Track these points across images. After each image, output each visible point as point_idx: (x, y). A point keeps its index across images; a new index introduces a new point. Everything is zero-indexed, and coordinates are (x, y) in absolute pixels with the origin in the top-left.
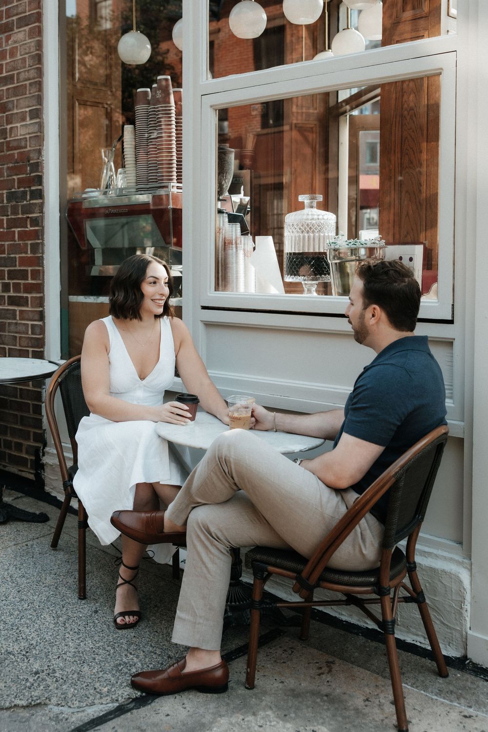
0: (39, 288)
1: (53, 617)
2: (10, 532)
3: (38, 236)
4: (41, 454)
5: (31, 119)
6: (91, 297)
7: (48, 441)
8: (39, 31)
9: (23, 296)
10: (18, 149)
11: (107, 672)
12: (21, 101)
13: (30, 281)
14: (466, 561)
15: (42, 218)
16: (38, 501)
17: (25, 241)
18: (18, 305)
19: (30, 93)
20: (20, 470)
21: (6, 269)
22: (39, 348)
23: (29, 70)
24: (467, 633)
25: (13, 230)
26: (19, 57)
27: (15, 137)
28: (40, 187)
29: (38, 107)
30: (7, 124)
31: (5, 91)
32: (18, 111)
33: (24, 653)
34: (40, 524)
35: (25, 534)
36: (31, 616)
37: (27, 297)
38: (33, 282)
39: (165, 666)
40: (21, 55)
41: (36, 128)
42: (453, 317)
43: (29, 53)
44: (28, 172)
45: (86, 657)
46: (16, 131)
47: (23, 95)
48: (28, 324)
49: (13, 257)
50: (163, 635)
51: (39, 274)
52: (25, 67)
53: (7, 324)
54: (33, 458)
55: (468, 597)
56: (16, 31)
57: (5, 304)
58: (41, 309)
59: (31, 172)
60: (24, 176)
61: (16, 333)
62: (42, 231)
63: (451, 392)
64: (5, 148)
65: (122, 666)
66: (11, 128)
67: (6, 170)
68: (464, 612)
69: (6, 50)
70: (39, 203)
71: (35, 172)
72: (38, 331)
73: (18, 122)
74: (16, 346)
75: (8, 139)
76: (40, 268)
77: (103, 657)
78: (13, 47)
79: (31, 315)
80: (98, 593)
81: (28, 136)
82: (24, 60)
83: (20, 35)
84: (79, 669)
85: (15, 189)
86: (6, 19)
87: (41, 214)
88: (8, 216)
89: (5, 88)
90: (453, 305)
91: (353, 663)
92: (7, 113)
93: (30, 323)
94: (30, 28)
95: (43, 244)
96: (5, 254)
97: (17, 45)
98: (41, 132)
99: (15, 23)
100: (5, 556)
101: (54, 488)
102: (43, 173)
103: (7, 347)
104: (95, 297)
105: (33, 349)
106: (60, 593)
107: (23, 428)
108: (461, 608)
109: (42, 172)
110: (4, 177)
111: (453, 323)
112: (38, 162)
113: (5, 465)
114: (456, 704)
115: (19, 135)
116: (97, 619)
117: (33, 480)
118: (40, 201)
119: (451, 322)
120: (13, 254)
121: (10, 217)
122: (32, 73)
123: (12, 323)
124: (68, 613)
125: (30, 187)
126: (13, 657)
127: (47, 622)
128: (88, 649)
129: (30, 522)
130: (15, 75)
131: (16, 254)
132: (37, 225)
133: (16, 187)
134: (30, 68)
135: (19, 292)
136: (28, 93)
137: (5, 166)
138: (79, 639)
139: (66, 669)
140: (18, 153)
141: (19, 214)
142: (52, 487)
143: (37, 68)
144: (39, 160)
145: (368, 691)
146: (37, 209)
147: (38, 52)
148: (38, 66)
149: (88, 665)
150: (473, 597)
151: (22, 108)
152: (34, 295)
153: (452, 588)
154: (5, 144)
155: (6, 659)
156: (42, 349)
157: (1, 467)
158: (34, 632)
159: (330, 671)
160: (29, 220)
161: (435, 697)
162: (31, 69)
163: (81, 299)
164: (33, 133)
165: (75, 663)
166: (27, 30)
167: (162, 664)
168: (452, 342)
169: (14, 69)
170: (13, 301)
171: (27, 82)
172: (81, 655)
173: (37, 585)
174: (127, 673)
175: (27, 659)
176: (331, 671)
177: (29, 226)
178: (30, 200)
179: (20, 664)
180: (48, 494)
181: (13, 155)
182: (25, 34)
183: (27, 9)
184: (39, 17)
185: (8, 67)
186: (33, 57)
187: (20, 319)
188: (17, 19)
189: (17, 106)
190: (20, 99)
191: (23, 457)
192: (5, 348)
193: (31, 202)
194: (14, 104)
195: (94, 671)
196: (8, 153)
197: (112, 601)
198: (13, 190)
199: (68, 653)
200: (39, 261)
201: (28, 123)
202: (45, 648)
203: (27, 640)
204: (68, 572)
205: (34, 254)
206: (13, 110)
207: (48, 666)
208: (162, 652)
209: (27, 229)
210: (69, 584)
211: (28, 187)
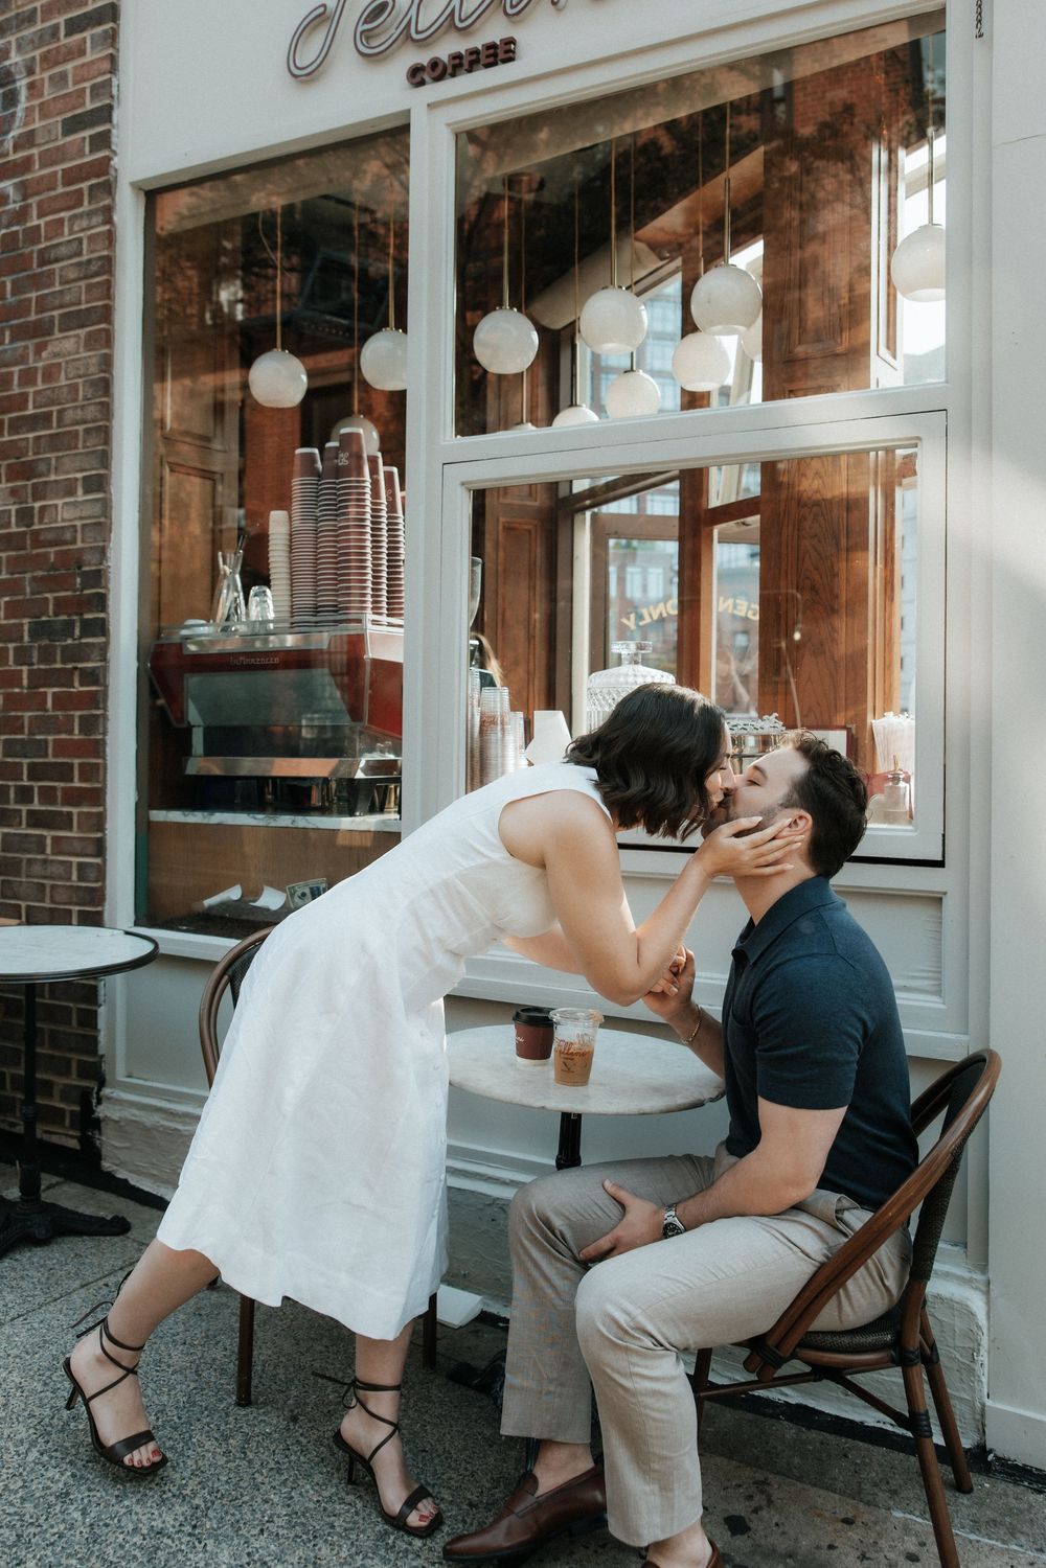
0: (97, 796)
1: (216, 1439)
2: (63, 1259)
3: (98, 703)
4: (94, 1101)
5: (86, 492)
6: (196, 813)
7: (107, 1077)
8: (107, 339)
9: (62, 812)
10: (56, 545)
11: (371, 1555)
12: (66, 460)
13: (77, 784)
14: (978, 1276)
15: (105, 669)
16: (96, 1191)
17: (66, 710)
18: (50, 827)
19: (84, 447)
20: (46, 1132)
21: (26, 761)
22: (94, 906)
23: (84, 406)
24: (983, 1405)
25: (42, 690)
26: (63, 382)
27: (51, 523)
28: (102, 615)
29: (102, 472)
30: (34, 500)
31: (31, 441)
32: (58, 478)
33: (188, 1529)
34: (116, 1239)
35: (96, 1261)
36: (171, 1442)
37: (70, 814)
38: (84, 785)
39: (472, 1524)
40: (67, 379)
41: (97, 509)
42: (944, 856)
43: (84, 376)
44: (78, 586)
45: (315, 1524)
46: (54, 513)
47: (70, 448)
48: (71, 862)
49: (40, 741)
50: (439, 1456)
51: (96, 773)
52: (76, 400)
53: (25, 862)
54: (77, 1108)
55: (985, 1341)
56: (58, 335)
57: (20, 824)
58: (99, 835)
59: (84, 586)
60: (69, 593)
61: (45, 877)
62: (105, 694)
63: (937, 983)
64: (29, 542)
65: (392, 1537)
66: (43, 509)
67: (30, 583)
68: (977, 1367)
69: (36, 368)
70: (99, 643)
71: (93, 587)
72: (92, 874)
73: (57, 496)
74: (43, 901)
75: (36, 527)
76: (100, 761)
77: (348, 1520)
78: (53, 364)
79: (77, 846)
80: (282, 1377)
81: (78, 523)
82: (73, 388)
83: (67, 345)
84: (312, 1555)
85: (49, 616)
86: (37, 313)
87: (103, 664)
88: (32, 664)
89: (31, 435)
90: (944, 835)
91: (799, 1479)
92: (35, 481)
93: (75, 860)
94: (89, 333)
95: (105, 717)
96: (23, 733)
97: (61, 360)
98: (106, 517)
99: (57, 322)
100: (71, 1312)
101: (121, 1164)
102: (109, 590)
103: (23, 904)
104: (206, 814)
105: (82, 908)
106: (207, 1383)
107: (56, 1053)
108: (973, 1361)
109: (106, 588)
110: (25, 594)
111: (943, 866)
112: (100, 571)
113: (12, 1123)
114: (1014, 1547)
115: (59, 519)
116: (302, 1435)
117: (76, 1150)
118: (102, 639)
119: (940, 864)
120: (40, 733)
121: (35, 667)
122: (92, 412)
123: (35, 859)
124: (241, 1427)
125: (81, 614)
126: (169, 1542)
127: (208, 1451)
128: (312, 1505)
129: (96, 1235)
130: (55, 415)
131: (49, 733)
132: (96, 683)
133: (51, 613)
134: (86, 402)
135: (54, 803)
136: (80, 446)
137: (28, 576)
138: (284, 1483)
139: (287, 1557)
140: (56, 553)
141: (55, 662)
142: (117, 1162)
143: (102, 403)
144: (102, 567)
145: (856, 1538)
146: (95, 654)
147: (103, 375)
148: (103, 399)
149: (326, 1541)
150: (992, 1341)
151: (68, 472)
152: (85, 809)
153: (954, 1325)
154: (28, 537)
155: (158, 1548)
156: (99, 909)
157: (5, 1126)
158: (190, 1479)
159: (770, 1502)
160: (77, 673)
161: (973, 1537)
162: (89, 405)
163: (176, 816)
164: (89, 517)
165: (299, 1540)
166: (82, 336)
167: (464, 1522)
168: (941, 899)
169: (52, 403)
170: (36, 819)
171: (81, 428)
172: (303, 1520)
173: (157, 1371)
174: (407, 1550)
175: (200, 1542)
176: (772, 1502)
177: (76, 684)
178: (80, 638)
179: (190, 1556)
180: (110, 1176)
181: (46, 555)
182: (77, 343)
183: (83, 298)
184: (107, 314)
185: (39, 399)
186: (93, 383)
187: (53, 853)
188: (60, 315)
189: (56, 469)
190: (63, 456)
191: (54, 1107)
192: (19, 906)
193: (83, 641)
194: (50, 464)
195: (343, 1555)
196: (35, 552)
197: (314, 1391)
198: (44, 619)
199: (275, 1518)
200: (98, 748)
201: (80, 499)
202: (227, 1513)
203: (184, 1497)
204: (207, 1336)
205: (86, 735)
206: (48, 475)
207: (249, 1554)
208: (453, 1495)
209: (72, 690)
210: (218, 1362)
211: (77, 614)
